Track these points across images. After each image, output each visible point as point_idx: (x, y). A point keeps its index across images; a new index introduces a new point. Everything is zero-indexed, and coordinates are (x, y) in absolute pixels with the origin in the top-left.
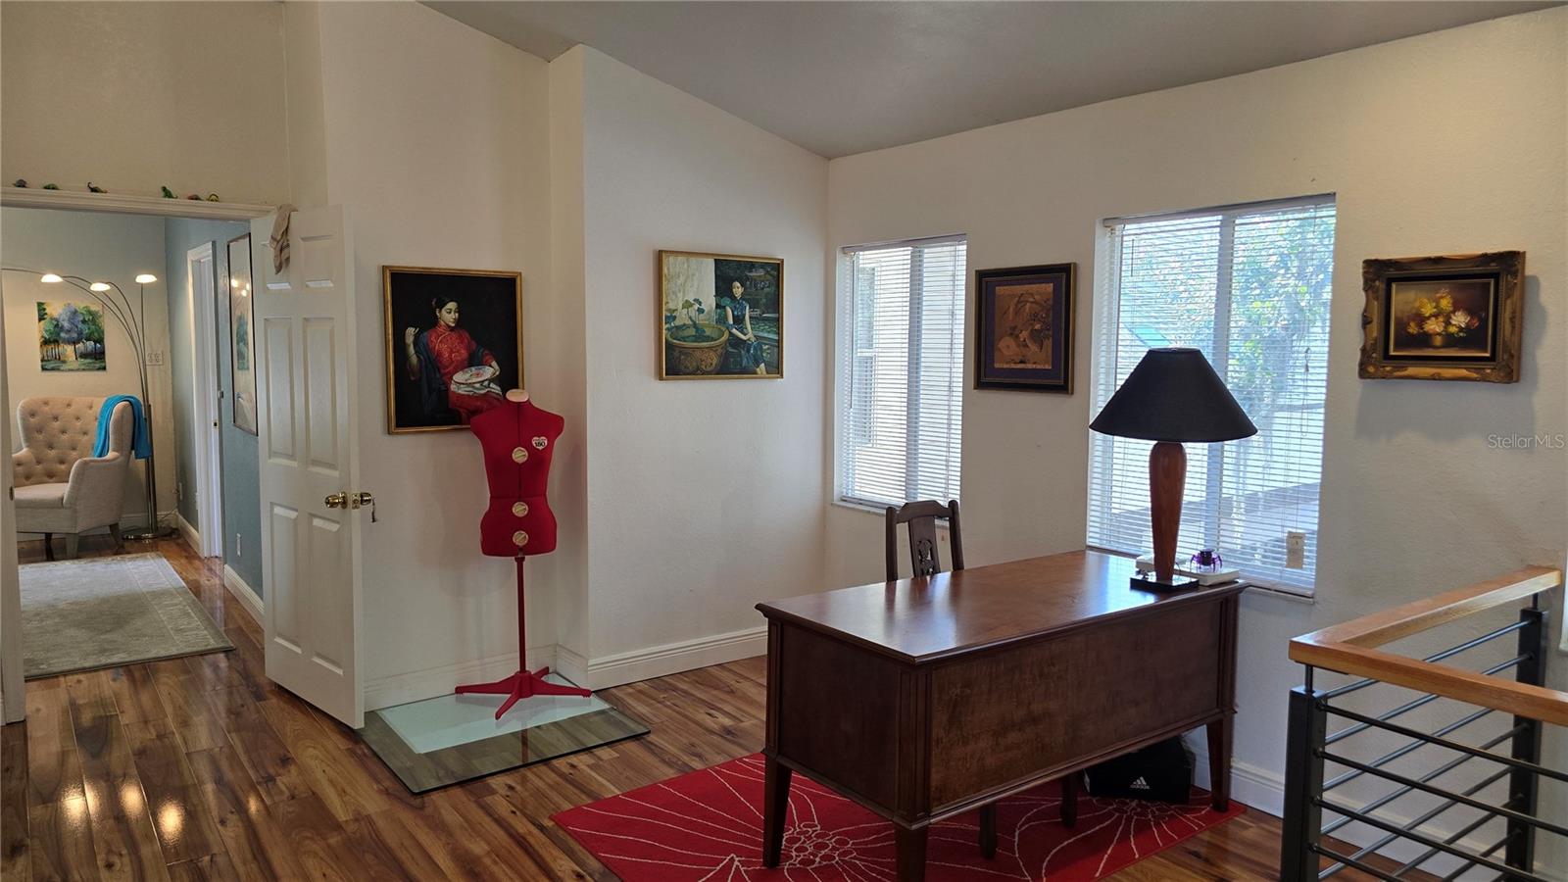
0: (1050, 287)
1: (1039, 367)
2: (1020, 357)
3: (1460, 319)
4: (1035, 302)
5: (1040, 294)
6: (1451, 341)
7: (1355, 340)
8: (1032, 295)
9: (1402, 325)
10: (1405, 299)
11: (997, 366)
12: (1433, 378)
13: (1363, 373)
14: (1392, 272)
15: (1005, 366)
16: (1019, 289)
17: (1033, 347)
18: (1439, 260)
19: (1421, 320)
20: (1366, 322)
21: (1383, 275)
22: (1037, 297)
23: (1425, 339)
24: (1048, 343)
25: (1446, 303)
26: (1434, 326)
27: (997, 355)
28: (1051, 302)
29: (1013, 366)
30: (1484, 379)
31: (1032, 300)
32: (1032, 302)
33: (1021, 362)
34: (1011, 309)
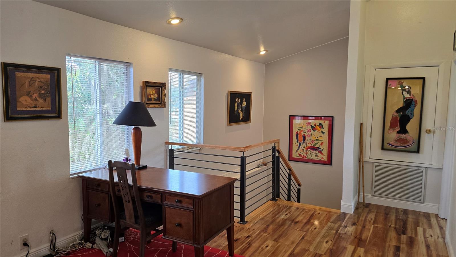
0: (48, 76)
1: (44, 109)
2: (34, 105)
3: (156, 95)
4: (41, 82)
5: (43, 78)
6: (155, 100)
8: (39, 78)
10: (149, 90)
11: (18, 109)
14: (147, 84)
15: (24, 109)
16: (31, 75)
17: (41, 101)
19: (150, 95)
22: (42, 80)
23: (150, 99)
24: (49, 99)
25: (154, 92)
26: (152, 97)
27: (18, 104)
28: (49, 82)
29: (29, 109)
31: (39, 80)
32: (39, 82)
33: (34, 107)
34: (26, 84)
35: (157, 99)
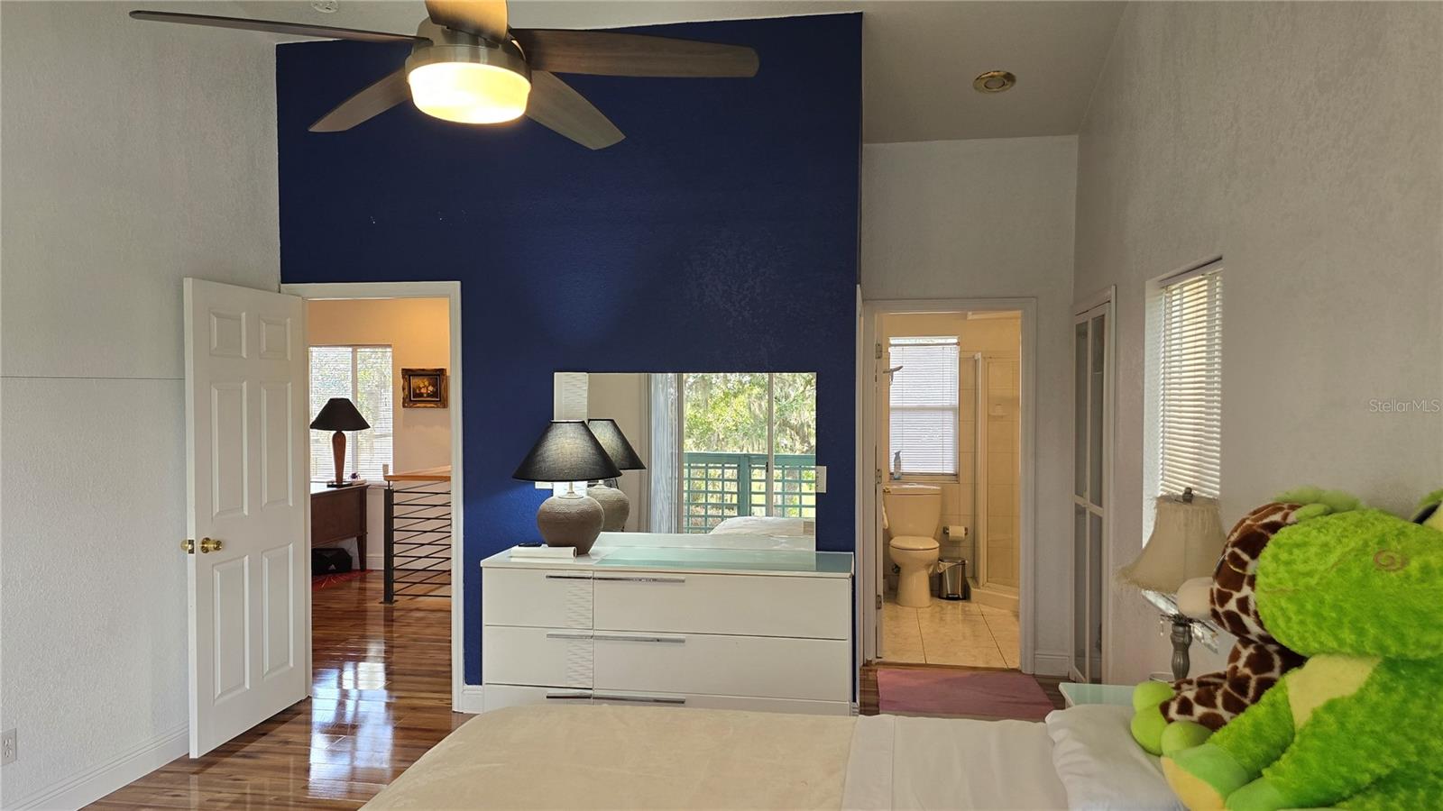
3: (431, 388)
6: (429, 395)
7: (401, 395)
9: (414, 390)
10: (415, 382)
12: (425, 407)
13: (404, 406)
14: (410, 373)
18: (423, 370)
19: (420, 388)
20: (404, 389)
21: (408, 374)
23: (421, 395)
25: (426, 383)
26: (423, 391)
30: (438, 407)
35: (435, 394)
